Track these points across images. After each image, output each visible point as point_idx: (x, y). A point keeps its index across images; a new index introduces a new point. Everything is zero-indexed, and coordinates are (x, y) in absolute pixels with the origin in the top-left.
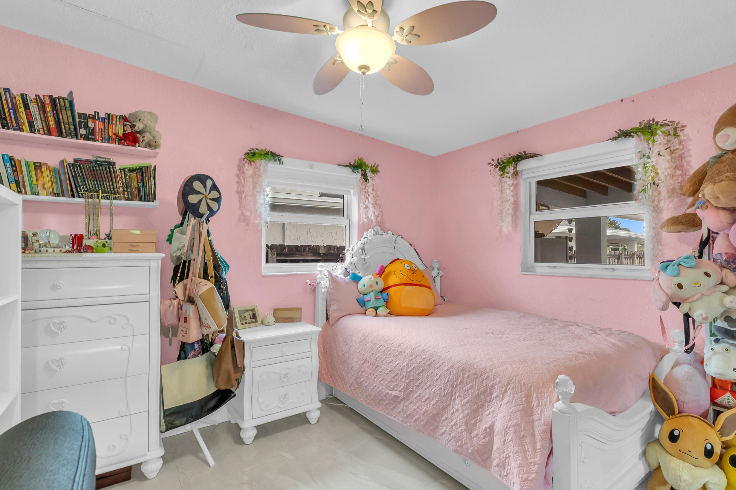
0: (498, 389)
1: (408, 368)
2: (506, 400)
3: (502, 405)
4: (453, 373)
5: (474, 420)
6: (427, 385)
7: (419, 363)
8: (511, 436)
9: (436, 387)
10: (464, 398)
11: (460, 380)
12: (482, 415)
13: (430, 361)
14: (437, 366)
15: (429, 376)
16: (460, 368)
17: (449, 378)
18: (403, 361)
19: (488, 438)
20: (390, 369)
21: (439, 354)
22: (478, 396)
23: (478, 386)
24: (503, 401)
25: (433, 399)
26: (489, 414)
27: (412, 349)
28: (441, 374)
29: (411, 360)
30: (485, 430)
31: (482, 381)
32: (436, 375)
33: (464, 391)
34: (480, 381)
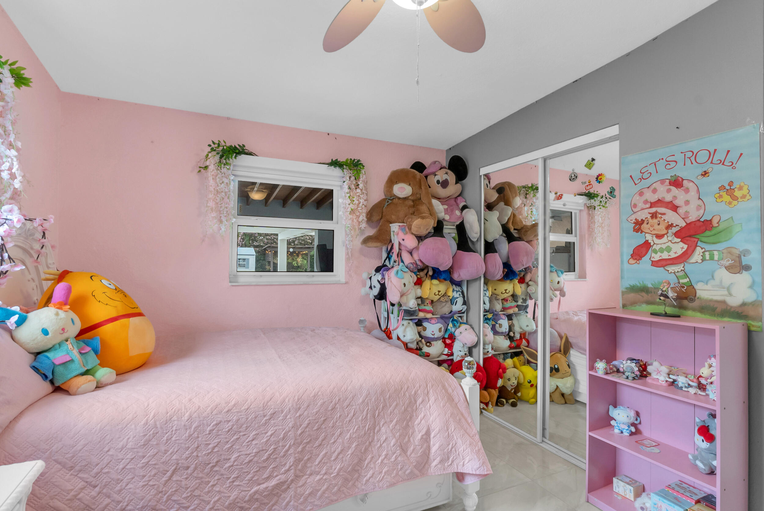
0: (421, 394)
1: (298, 429)
2: (432, 399)
3: (431, 405)
4: (371, 402)
5: (407, 437)
6: (336, 435)
7: (316, 414)
8: (453, 426)
9: (350, 430)
10: (391, 421)
11: (382, 405)
12: (413, 426)
13: (333, 402)
14: (346, 404)
15: (336, 422)
16: (378, 392)
17: (368, 409)
18: (282, 426)
19: (425, 445)
20: (254, 451)
21: (343, 388)
22: (406, 410)
23: (402, 400)
24: (430, 401)
25: (349, 448)
26: (421, 421)
27: (296, 400)
28: (354, 411)
29: (300, 416)
30: (422, 438)
31: (404, 394)
32: (348, 416)
33: (389, 414)
34: (402, 395)
